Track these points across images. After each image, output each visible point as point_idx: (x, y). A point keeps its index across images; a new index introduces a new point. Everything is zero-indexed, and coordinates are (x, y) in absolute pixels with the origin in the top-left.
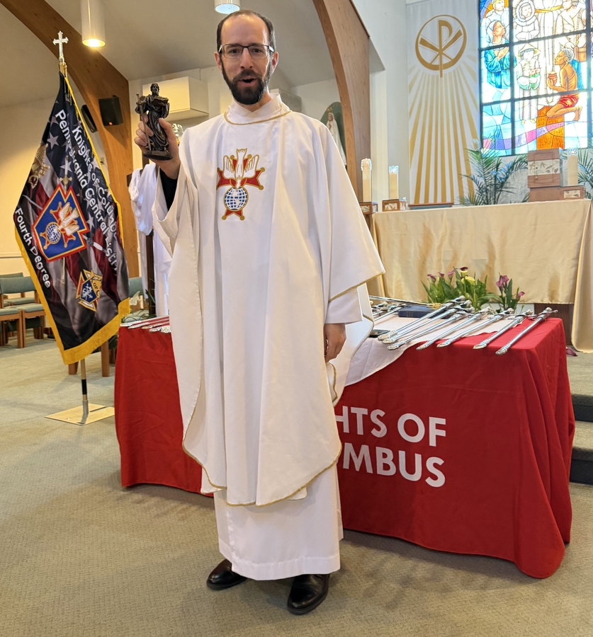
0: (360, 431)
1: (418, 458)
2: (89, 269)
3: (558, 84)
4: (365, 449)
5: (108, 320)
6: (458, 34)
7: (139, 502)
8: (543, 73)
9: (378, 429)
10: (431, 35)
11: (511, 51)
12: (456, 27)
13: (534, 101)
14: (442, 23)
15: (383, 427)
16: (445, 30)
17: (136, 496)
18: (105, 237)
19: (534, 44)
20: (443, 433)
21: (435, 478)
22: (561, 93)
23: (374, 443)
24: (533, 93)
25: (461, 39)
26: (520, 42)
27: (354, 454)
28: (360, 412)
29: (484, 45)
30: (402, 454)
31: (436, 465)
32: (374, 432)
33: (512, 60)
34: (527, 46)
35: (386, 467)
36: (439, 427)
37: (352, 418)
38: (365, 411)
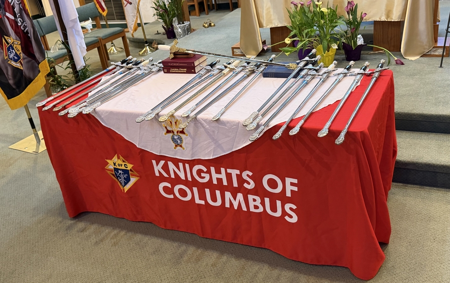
0: (235, 184)
1: (279, 203)
2: (9, 36)
4: (240, 196)
5: (35, 76)
7: (83, 230)
9: (249, 183)
15: (252, 182)
17: (81, 225)
18: (13, 7)
20: (296, 189)
21: (291, 217)
23: (246, 192)
27: (232, 199)
28: (234, 172)
30: (267, 200)
31: (291, 209)
32: (246, 185)
35: (256, 207)
36: (292, 184)
37: (229, 176)
38: (238, 172)
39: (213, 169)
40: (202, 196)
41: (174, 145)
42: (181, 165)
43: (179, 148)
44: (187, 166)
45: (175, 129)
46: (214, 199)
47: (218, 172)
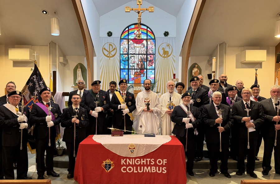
0: (148, 164)
1: (161, 168)
4: (149, 168)
6: (114, 49)
8: (136, 63)
9: (152, 163)
10: (107, 47)
12: (114, 47)
13: (134, 70)
14: (110, 45)
15: (154, 162)
16: (111, 47)
20: (166, 162)
21: (164, 171)
23: (151, 166)
24: (134, 68)
25: (115, 50)
27: (146, 169)
28: (148, 160)
29: (121, 53)
30: (157, 167)
31: (164, 169)
34: (132, 55)
35: (154, 170)
37: (147, 161)
38: (150, 159)
39: (142, 159)
40: (137, 170)
41: (131, 153)
42: (131, 159)
43: (132, 153)
44: (134, 159)
45: (132, 148)
46: (141, 170)
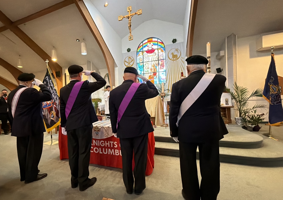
2: (53, 111)
3: (153, 71)
4: (113, 150)
5: (57, 122)
6: (133, 60)
7: (64, 163)
8: (150, 68)
9: (116, 146)
10: (127, 60)
11: (143, 64)
12: (132, 59)
13: (148, 74)
14: (129, 58)
16: (130, 59)
17: (63, 162)
18: (56, 104)
19: (148, 62)
22: (153, 73)
24: (148, 72)
25: (133, 61)
26: (145, 62)
27: (110, 151)
28: (112, 142)
29: (138, 62)
32: (115, 146)
33: (143, 65)
34: (146, 63)
40: (102, 151)
42: (97, 141)
43: (97, 135)
45: (97, 130)
46: (105, 152)
47: (107, 143)
